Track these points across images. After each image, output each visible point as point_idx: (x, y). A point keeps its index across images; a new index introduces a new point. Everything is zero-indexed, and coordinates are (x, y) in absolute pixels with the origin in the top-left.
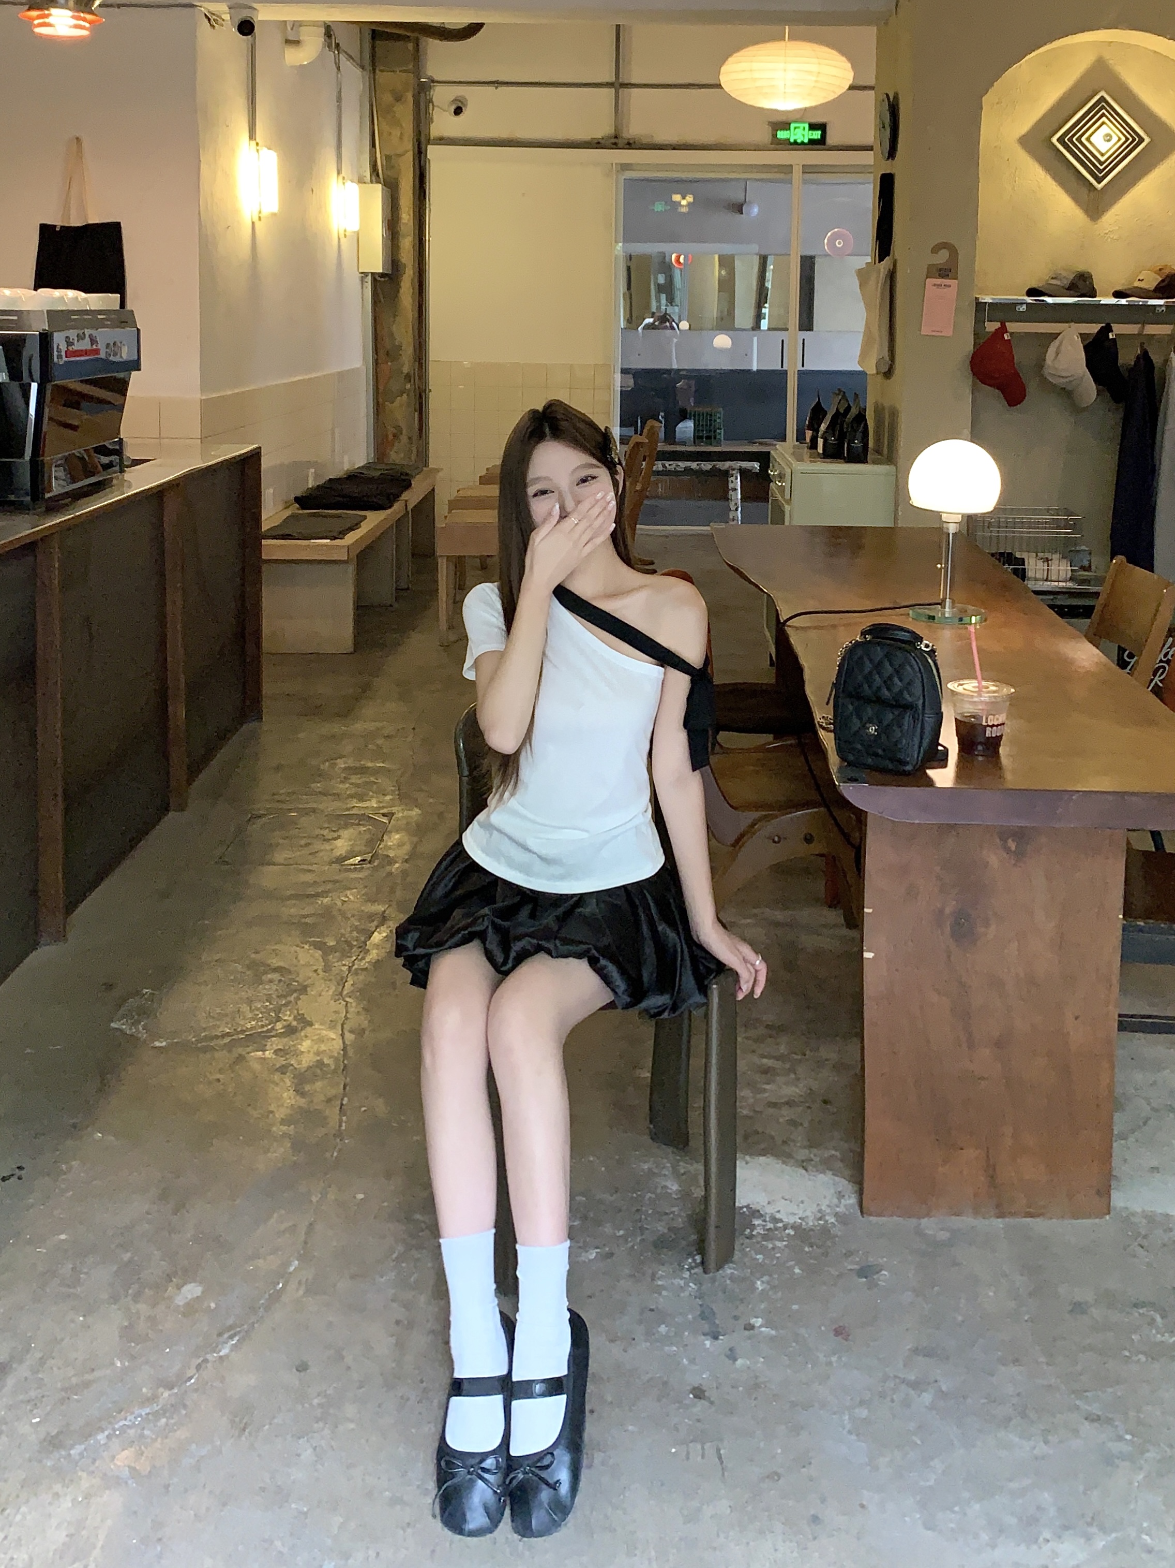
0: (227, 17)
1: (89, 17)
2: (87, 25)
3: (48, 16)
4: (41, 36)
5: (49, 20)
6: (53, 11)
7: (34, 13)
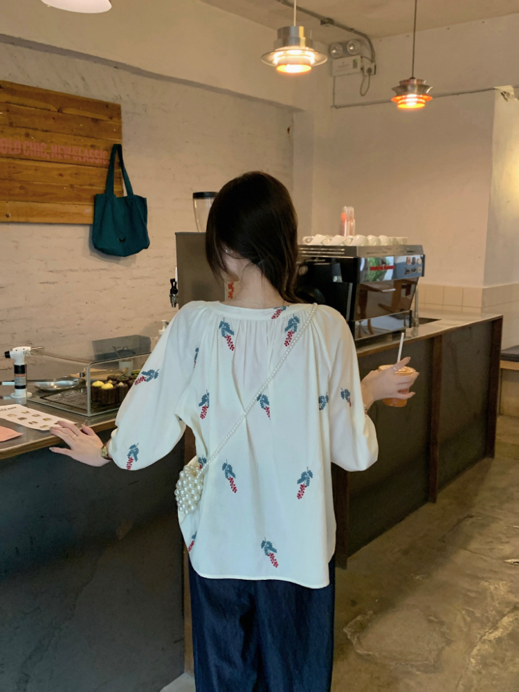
0: (512, 93)
1: (425, 97)
2: (424, 101)
3: (405, 98)
4: (401, 109)
5: (407, 100)
6: (409, 96)
7: (399, 98)
